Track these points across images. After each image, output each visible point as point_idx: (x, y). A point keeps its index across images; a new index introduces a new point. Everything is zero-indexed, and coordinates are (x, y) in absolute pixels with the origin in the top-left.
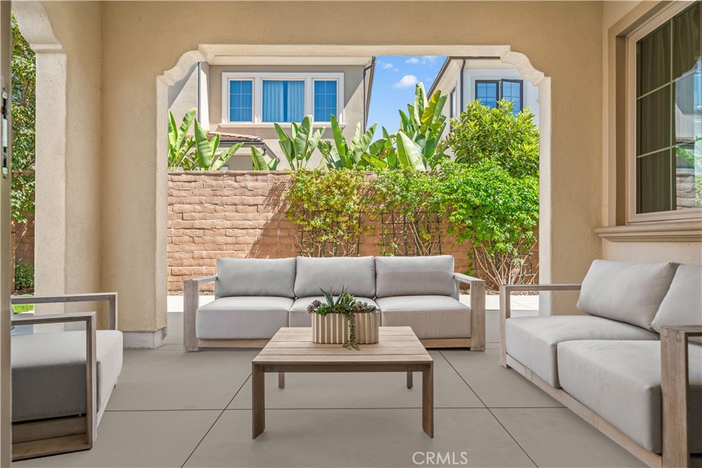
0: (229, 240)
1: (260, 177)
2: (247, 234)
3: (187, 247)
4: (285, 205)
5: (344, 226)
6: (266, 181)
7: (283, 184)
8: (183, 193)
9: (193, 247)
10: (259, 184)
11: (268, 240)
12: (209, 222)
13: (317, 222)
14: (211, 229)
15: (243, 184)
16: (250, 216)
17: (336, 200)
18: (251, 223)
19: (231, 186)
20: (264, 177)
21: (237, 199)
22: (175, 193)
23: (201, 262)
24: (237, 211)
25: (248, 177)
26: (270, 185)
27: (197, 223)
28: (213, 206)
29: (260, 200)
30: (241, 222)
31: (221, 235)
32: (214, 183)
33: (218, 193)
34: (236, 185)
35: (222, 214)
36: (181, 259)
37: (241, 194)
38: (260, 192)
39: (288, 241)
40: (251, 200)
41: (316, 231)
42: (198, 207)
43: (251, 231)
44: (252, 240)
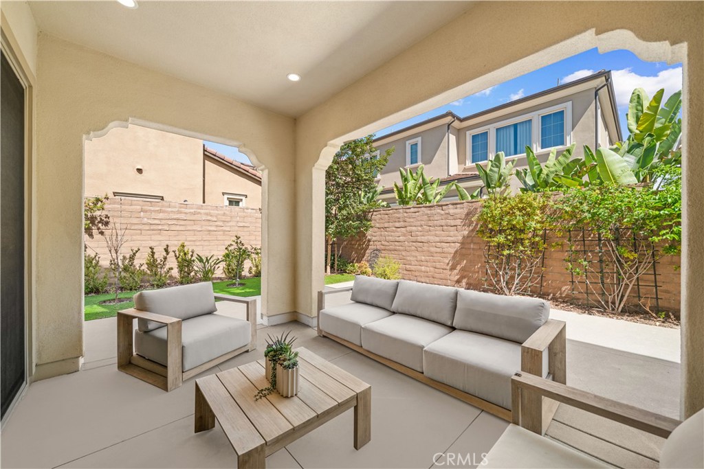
0: (438, 250)
1: (458, 206)
2: (450, 247)
3: (414, 254)
4: (477, 225)
5: (527, 242)
6: (463, 208)
7: (476, 209)
8: (412, 220)
9: (417, 254)
10: (458, 211)
11: (464, 251)
12: (426, 238)
13: (501, 239)
14: (427, 243)
15: (447, 212)
16: (452, 233)
17: (518, 219)
18: (452, 239)
19: (438, 213)
20: (461, 206)
21: (443, 223)
22: (408, 220)
23: (421, 263)
24: (443, 231)
25: (451, 206)
26: (466, 211)
27: (419, 239)
28: (428, 228)
29: (458, 222)
30: (445, 238)
31: (432, 246)
32: (429, 212)
33: (431, 218)
34: (443, 212)
35: (433, 233)
36: (410, 261)
37: (446, 219)
38: (458, 216)
39: (479, 253)
40: (453, 222)
41: (500, 246)
42: (420, 228)
43: (452, 244)
44: (453, 251)
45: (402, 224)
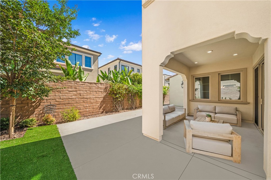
0: (95, 101)
1: (102, 85)
2: (99, 99)
3: (82, 104)
4: (108, 92)
6: (104, 86)
7: (108, 86)
8: (80, 88)
9: (84, 104)
10: (102, 86)
11: (104, 100)
12: (89, 96)
14: (89, 98)
15: (98, 86)
16: (100, 94)
18: (100, 96)
19: (95, 86)
20: (103, 85)
21: (97, 90)
22: (78, 88)
23: (86, 108)
24: (96, 93)
25: (99, 84)
26: (105, 87)
27: (85, 97)
28: (90, 92)
29: (102, 90)
30: (98, 96)
31: (92, 100)
32: (90, 85)
33: (91, 88)
34: (96, 86)
35: (92, 94)
36: (80, 107)
37: (98, 89)
38: (102, 88)
39: (109, 101)
40: (100, 90)
42: (85, 92)
43: (100, 98)
44: (100, 101)
45: (74, 89)
